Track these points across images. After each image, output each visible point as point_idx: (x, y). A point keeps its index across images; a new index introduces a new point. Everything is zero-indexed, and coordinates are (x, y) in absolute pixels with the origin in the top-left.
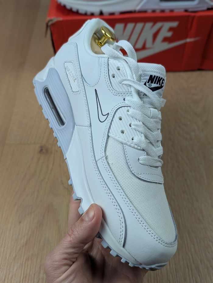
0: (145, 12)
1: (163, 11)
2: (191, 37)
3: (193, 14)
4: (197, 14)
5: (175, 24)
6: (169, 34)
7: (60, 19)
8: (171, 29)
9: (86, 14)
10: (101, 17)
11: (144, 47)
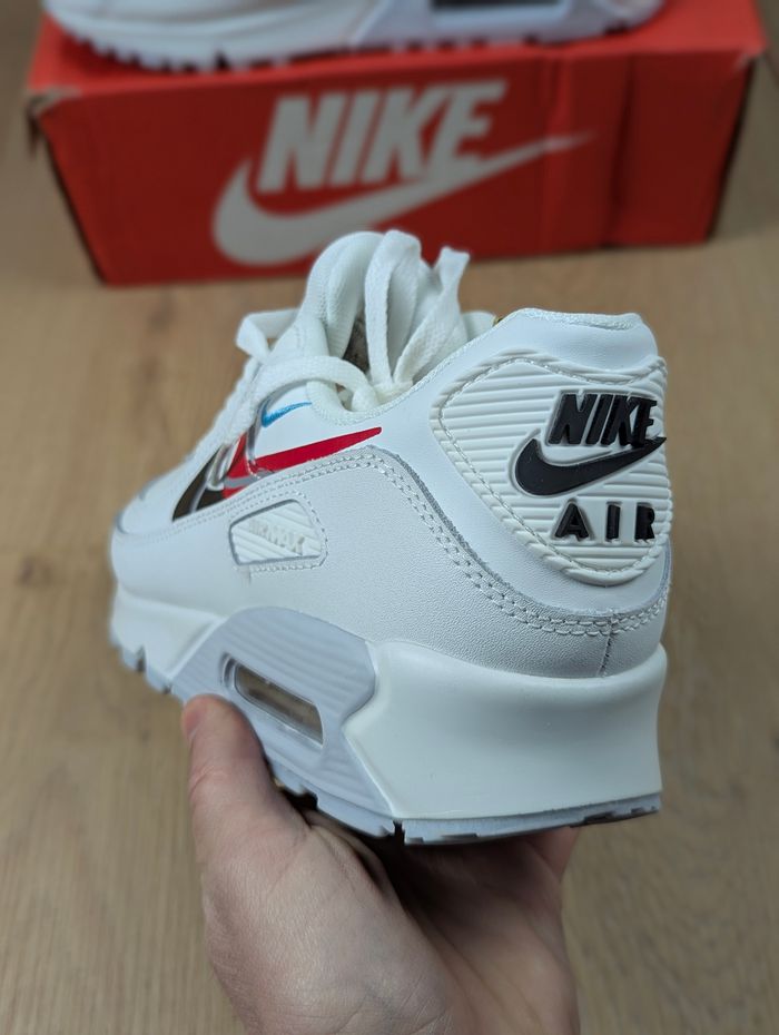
0: (383, 49)
1: (446, 46)
2: (559, 134)
3: (552, 55)
4: (569, 55)
5: (493, 91)
6: (479, 127)
7: (75, 91)
8: (481, 109)
9: (166, 70)
10: (224, 80)
11: (393, 178)
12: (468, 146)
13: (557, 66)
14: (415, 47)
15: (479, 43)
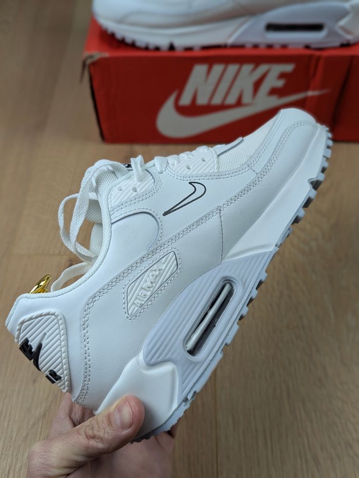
0: (242, 47)
1: (270, 47)
2: (314, 89)
3: (318, 53)
4: (325, 53)
5: (289, 68)
6: (280, 83)
7: (106, 55)
8: (282, 76)
9: (147, 49)
10: (172, 54)
11: (239, 103)
12: (274, 92)
13: (318, 58)
14: (256, 46)
15: (284, 46)
